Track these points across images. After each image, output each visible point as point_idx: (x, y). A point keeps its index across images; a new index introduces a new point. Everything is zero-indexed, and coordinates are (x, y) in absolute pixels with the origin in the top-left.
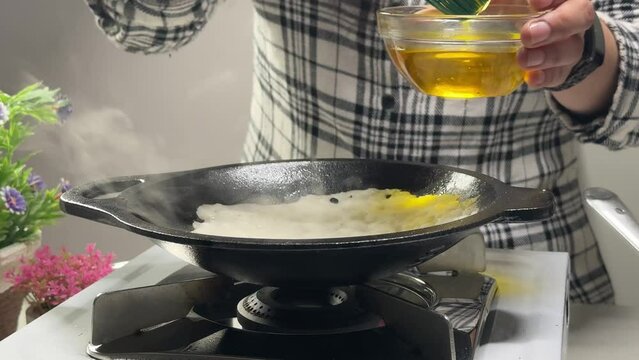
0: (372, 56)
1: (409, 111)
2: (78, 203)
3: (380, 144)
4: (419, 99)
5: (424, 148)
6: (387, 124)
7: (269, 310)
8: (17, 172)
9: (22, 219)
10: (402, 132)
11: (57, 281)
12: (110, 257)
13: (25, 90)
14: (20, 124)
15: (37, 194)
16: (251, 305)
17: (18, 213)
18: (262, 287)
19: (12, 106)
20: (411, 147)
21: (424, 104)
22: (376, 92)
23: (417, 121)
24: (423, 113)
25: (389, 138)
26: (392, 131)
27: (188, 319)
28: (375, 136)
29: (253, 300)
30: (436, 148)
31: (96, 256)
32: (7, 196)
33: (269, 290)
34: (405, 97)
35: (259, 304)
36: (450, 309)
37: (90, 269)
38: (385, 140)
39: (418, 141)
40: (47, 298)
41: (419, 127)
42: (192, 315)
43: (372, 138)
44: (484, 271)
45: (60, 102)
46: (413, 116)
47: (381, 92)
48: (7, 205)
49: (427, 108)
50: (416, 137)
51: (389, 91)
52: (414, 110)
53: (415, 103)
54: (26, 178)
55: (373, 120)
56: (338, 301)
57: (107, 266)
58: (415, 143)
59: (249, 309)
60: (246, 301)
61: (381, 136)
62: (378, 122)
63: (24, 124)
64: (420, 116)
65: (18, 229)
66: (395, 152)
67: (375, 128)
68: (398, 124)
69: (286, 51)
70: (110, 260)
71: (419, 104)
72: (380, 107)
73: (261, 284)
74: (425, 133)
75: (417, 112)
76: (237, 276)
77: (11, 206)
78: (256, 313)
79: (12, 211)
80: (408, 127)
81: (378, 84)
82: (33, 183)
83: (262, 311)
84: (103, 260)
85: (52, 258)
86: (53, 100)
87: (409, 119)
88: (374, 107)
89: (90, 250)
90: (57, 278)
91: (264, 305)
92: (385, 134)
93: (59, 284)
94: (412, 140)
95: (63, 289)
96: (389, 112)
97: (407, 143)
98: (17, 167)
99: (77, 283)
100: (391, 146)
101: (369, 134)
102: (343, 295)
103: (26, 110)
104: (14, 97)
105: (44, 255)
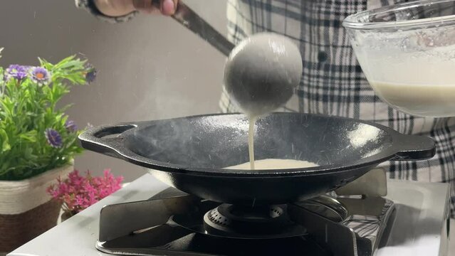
0: (310, 24)
1: (337, 63)
2: (91, 141)
3: (318, 87)
4: (344, 54)
5: (349, 89)
6: (322, 73)
7: (226, 220)
8: (58, 118)
9: (61, 151)
10: (333, 78)
11: (82, 196)
12: (120, 179)
13: (64, 60)
14: (60, 84)
15: (71, 134)
16: (214, 216)
17: (57, 147)
18: (221, 204)
19: (54, 72)
20: (340, 89)
21: (348, 58)
22: (313, 49)
23: (343, 70)
24: (348, 64)
25: (324, 83)
26: (326, 78)
27: (168, 225)
28: (313, 82)
29: (215, 213)
30: (358, 89)
31: (110, 178)
32: (49, 135)
33: (227, 205)
34: (335, 53)
35: (219, 216)
36: (359, 224)
37: (105, 187)
38: (321, 85)
39: (345, 84)
40: (75, 206)
41: (345, 75)
42: (170, 222)
43: (311, 84)
44: (386, 195)
45: (88, 69)
46: (341, 67)
47: (317, 49)
48: (49, 141)
49: (350, 60)
50: (343, 82)
51: (323, 49)
52: (341, 62)
53: (341, 57)
54: (63, 123)
55: (312, 71)
56: (276, 215)
57: (117, 185)
58: (343, 86)
59: (212, 219)
60: (210, 213)
61: (318, 82)
62: (316, 71)
63: (63, 85)
64: (346, 66)
65: (58, 158)
66: (329, 92)
67: (314, 77)
68: (330, 73)
69: (252, 23)
70: (120, 182)
71: (344, 57)
72: (317, 61)
73: (221, 202)
74: (349, 79)
75: (343, 64)
76: (203, 196)
77: (52, 142)
78: (217, 222)
79: (52, 145)
80: (337, 74)
81: (315, 44)
82: (69, 126)
83: (220, 221)
84: (115, 181)
85: (80, 179)
86: (83, 68)
87: (337, 68)
88: (312, 61)
89: (106, 174)
90: (83, 193)
91: (223, 217)
92: (321, 80)
93: (83, 198)
94: (340, 84)
95: (86, 201)
96: (323, 64)
97: (337, 86)
98: (57, 115)
99: (96, 197)
100: (325, 88)
101: (309, 81)
102: (280, 210)
103: (64, 75)
104: (56, 66)
105: (75, 176)
